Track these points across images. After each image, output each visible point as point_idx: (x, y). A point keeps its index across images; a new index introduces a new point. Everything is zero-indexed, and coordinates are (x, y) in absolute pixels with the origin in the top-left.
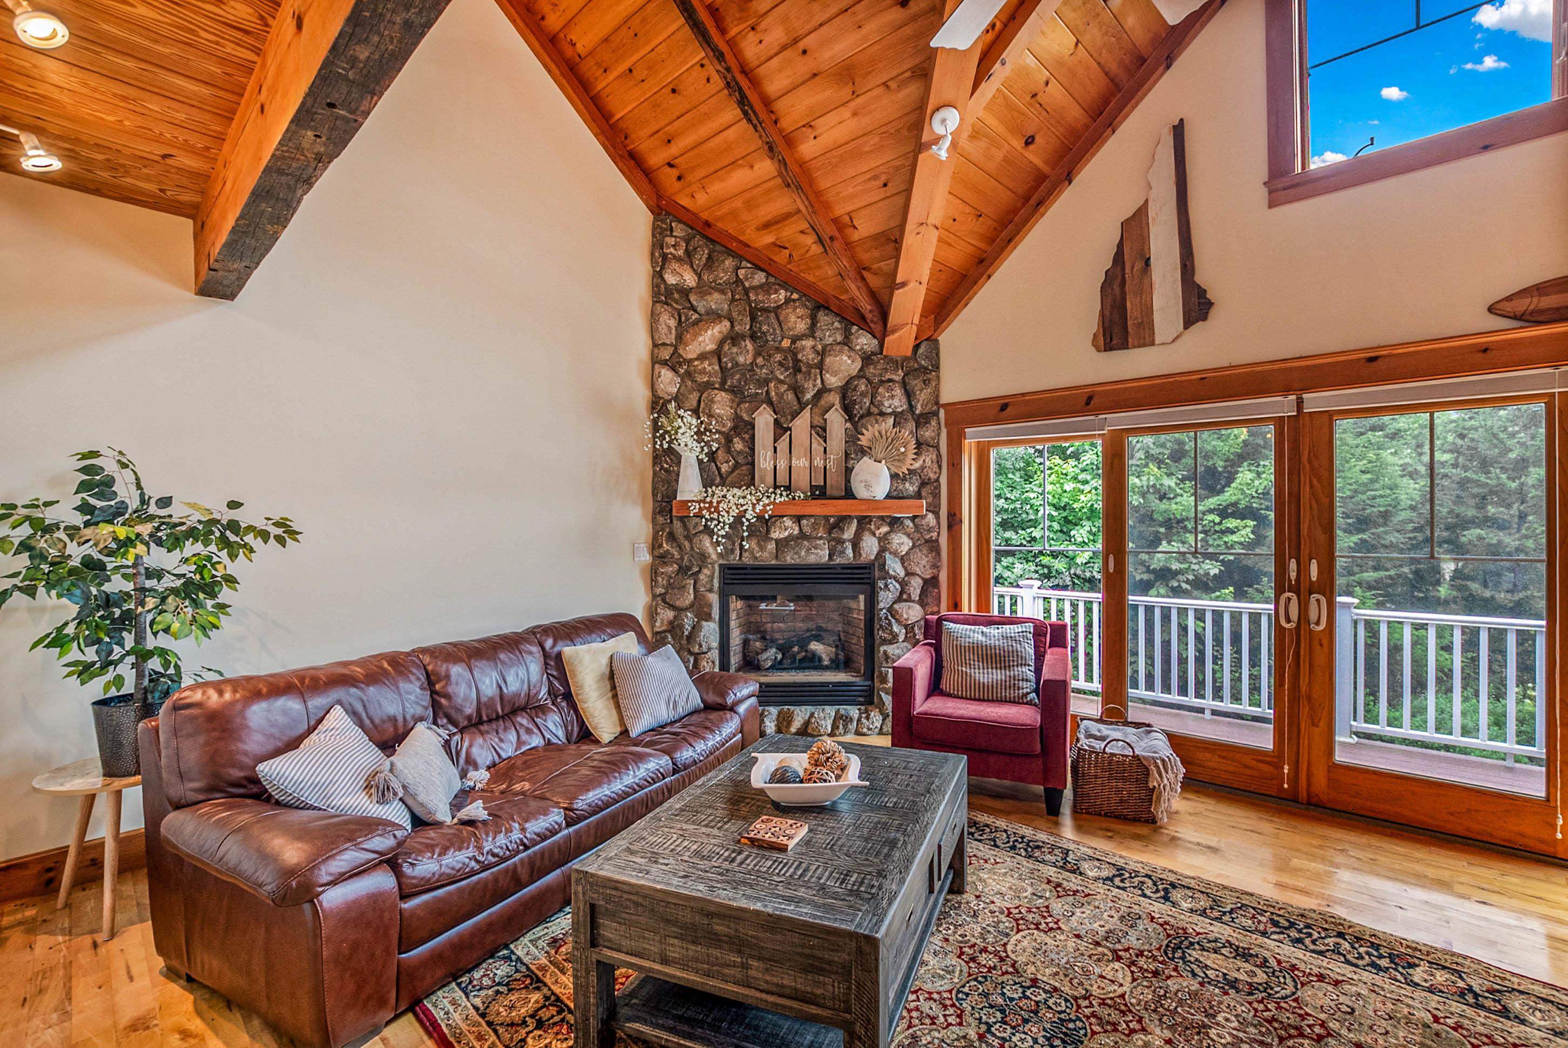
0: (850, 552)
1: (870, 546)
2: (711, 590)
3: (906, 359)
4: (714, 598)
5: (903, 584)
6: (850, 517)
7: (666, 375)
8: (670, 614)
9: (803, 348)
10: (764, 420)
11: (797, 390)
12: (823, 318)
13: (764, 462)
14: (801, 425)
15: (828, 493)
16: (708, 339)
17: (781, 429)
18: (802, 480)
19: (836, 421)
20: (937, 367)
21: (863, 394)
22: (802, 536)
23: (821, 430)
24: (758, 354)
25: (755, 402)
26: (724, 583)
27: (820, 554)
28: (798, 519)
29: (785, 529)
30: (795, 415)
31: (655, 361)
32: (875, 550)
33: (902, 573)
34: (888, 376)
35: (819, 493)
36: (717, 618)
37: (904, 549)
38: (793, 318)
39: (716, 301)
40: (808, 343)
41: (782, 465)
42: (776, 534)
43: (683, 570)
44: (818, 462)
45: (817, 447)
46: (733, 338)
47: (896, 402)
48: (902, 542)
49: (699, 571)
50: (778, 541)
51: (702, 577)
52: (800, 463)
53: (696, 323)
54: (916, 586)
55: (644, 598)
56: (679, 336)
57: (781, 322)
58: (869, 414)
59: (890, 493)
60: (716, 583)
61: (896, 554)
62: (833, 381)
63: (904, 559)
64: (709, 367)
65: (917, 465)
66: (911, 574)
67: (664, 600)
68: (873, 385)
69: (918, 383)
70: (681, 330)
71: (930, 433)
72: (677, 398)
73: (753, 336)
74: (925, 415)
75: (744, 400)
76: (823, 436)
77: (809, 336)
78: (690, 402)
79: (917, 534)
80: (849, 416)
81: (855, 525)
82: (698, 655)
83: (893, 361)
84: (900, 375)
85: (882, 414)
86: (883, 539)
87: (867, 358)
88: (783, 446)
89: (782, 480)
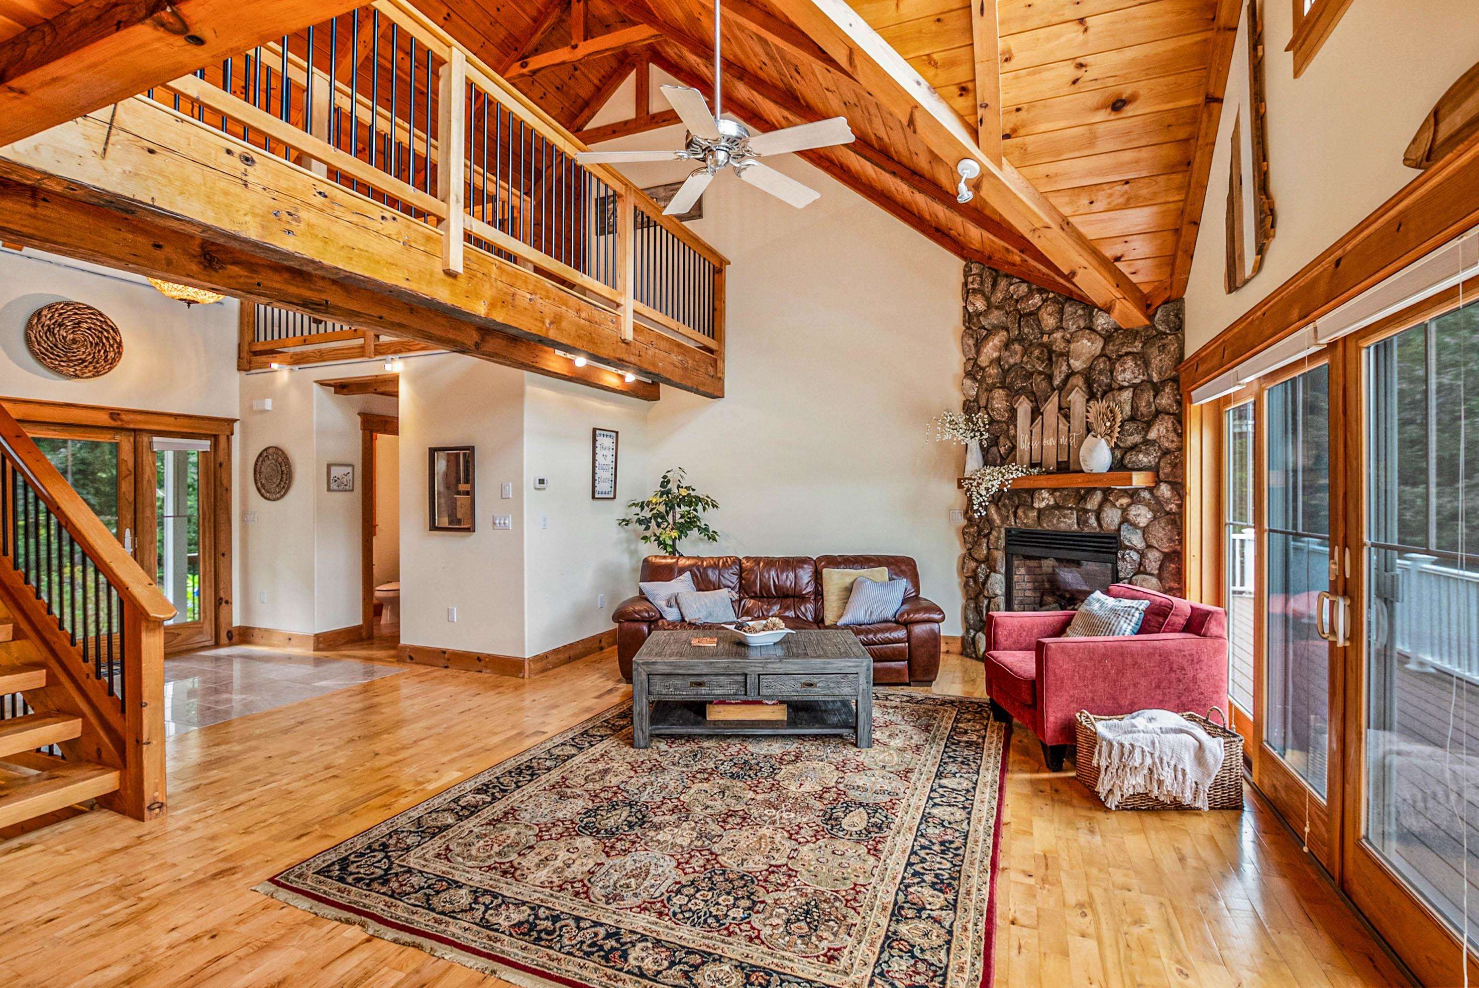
0: (1093, 521)
1: (1112, 517)
2: (997, 549)
3: (1146, 328)
4: (999, 555)
5: (1142, 555)
6: (1095, 489)
7: (968, 382)
8: (973, 564)
9: (1056, 339)
10: (1023, 408)
11: (1050, 377)
12: (1068, 309)
13: (1023, 444)
14: (1051, 407)
15: (1071, 467)
16: (990, 350)
17: (1036, 413)
18: (1051, 457)
19: (1077, 398)
21: (1101, 372)
22: (1057, 507)
23: (1065, 412)
24: (1025, 352)
25: (1018, 393)
26: (1008, 543)
27: (1069, 522)
28: (1052, 491)
29: (1044, 500)
30: (1047, 398)
31: (969, 374)
32: (1117, 521)
33: (1140, 545)
34: (1124, 350)
35: (1063, 468)
36: (1003, 570)
37: (1143, 522)
38: (1045, 316)
39: (996, 317)
40: (1058, 335)
41: (1036, 445)
42: (1036, 505)
43: (979, 532)
44: (1063, 440)
45: (1063, 427)
46: (1007, 346)
47: (1128, 375)
48: (1142, 515)
49: (990, 533)
50: (1040, 510)
51: (991, 537)
52: (1050, 442)
53: (986, 336)
54: (1154, 557)
55: (958, 550)
56: (978, 352)
57: (1039, 322)
58: (1110, 389)
59: (1119, 466)
60: (1002, 543)
61: (1135, 526)
62: (1077, 365)
63: (1145, 530)
64: (993, 371)
65: (1152, 435)
66: (1149, 546)
67: (970, 554)
68: (1113, 361)
69: (1154, 351)
70: (979, 345)
71: (1166, 400)
72: (976, 400)
73: (1020, 339)
74: (1163, 383)
75: (1013, 394)
76: (1067, 417)
77: (1059, 328)
78: (983, 402)
79: (1157, 507)
80: (1091, 396)
81: (1098, 496)
82: (990, 599)
83: (1132, 334)
84: (1138, 346)
85: (1121, 388)
86: (1125, 510)
87: (1108, 337)
88: (1037, 429)
89: (1036, 459)
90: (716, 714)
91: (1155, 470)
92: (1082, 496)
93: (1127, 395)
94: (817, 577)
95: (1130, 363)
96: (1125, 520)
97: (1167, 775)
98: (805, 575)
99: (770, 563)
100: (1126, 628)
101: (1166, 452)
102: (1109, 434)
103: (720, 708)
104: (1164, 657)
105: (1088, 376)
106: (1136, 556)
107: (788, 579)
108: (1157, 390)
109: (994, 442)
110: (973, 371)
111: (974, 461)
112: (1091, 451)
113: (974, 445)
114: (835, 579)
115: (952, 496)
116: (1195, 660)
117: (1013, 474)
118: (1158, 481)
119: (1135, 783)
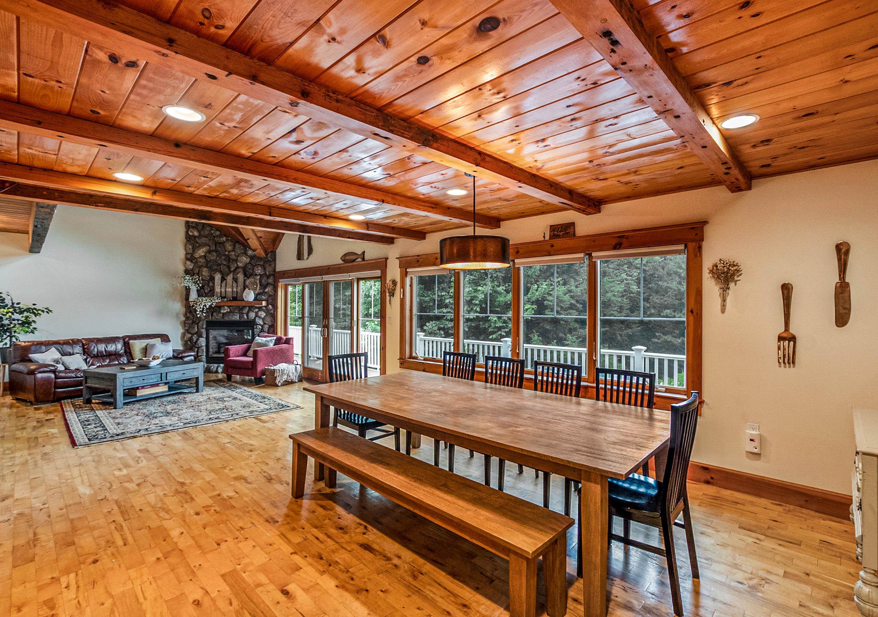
0: (245, 317)
1: (252, 315)
2: (202, 328)
3: (265, 258)
4: (204, 331)
5: (262, 326)
6: (246, 306)
7: (188, 263)
8: (190, 335)
9: (231, 255)
10: (218, 277)
11: (229, 267)
12: (237, 246)
13: (218, 289)
14: (230, 278)
15: (238, 298)
16: (201, 252)
17: (223, 279)
18: (230, 295)
19: (241, 277)
20: (275, 260)
21: (250, 269)
22: (231, 312)
23: (235, 280)
24: (217, 256)
25: (216, 271)
26: (207, 326)
27: (237, 317)
28: (229, 307)
29: (226, 310)
30: (228, 275)
31: (187, 259)
32: (254, 316)
33: (262, 323)
34: (258, 263)
35: (235, 299)
36: (205, 336)
37: (263, 316)
38: (228, 245)
39: (204, 240)
40: (233, 253)
41: (223, 290)
42: (222, 311)
43: (193, 322)
44: (235, 289)
45: (235, 284)
46: (209, 252)
47: (259, 271)
48: (262, 314)
49: (199, 322)
50: (223, 314)
51: (199, 324)
52: (229, 290)
53: (199, 247)
54: (266, 327)
55: (181, 331)
56: (194, 251)
57: (224, 247)
58: (253, 275)
59: (256, 299)
60: (205, 326)
61: (260, 317)
62: (240, 264)
63: (263, 319)
64: (202, 260)
65: (266, 290)
66: (265, 324)
67: (187, 331)
68: (254, 266)
69: (267, 266)
70: (194, 249)
71: (271, 280)
72: (192, 270)
73: (216, 251)
74: (270, 275)
75: (212, 270)
76: (236, 282)
77: (233, 250)
78: (196, 271)
79: (267, 311)
80: (245, 275)
81: (247, 309)
82: (198, 348)
83: (260, 259)
84: (262, 263)
85: (256, 275)
86: (256, 313)
87: (252, 258)
88: (224, 284)
89: (223, 295)
91: (267, 300)
92: (241, 309)
93: (258, 277)
94: (127, 345)
95: (260, 268)
96: (257, 316)
97: (291, 374)
98: (119, 346)
99: (99, 341)
100: (271, 345)
101: (270, 296)
102: (254, 290)
103: (141, 391)
104: (281, 350)
105: (244, 269)
106: (260, 327)
107: (111, 348)
108: (268, 277)
109: (202, 288)
110: (190, 257)
111: (193, 296)
112: (247, 294)
113: (194, 289)
114: (137, 346)
115: (178, 307)
116: (288, 350)
117: (217, 301)
118: (268, 304)
119: (285, 377)
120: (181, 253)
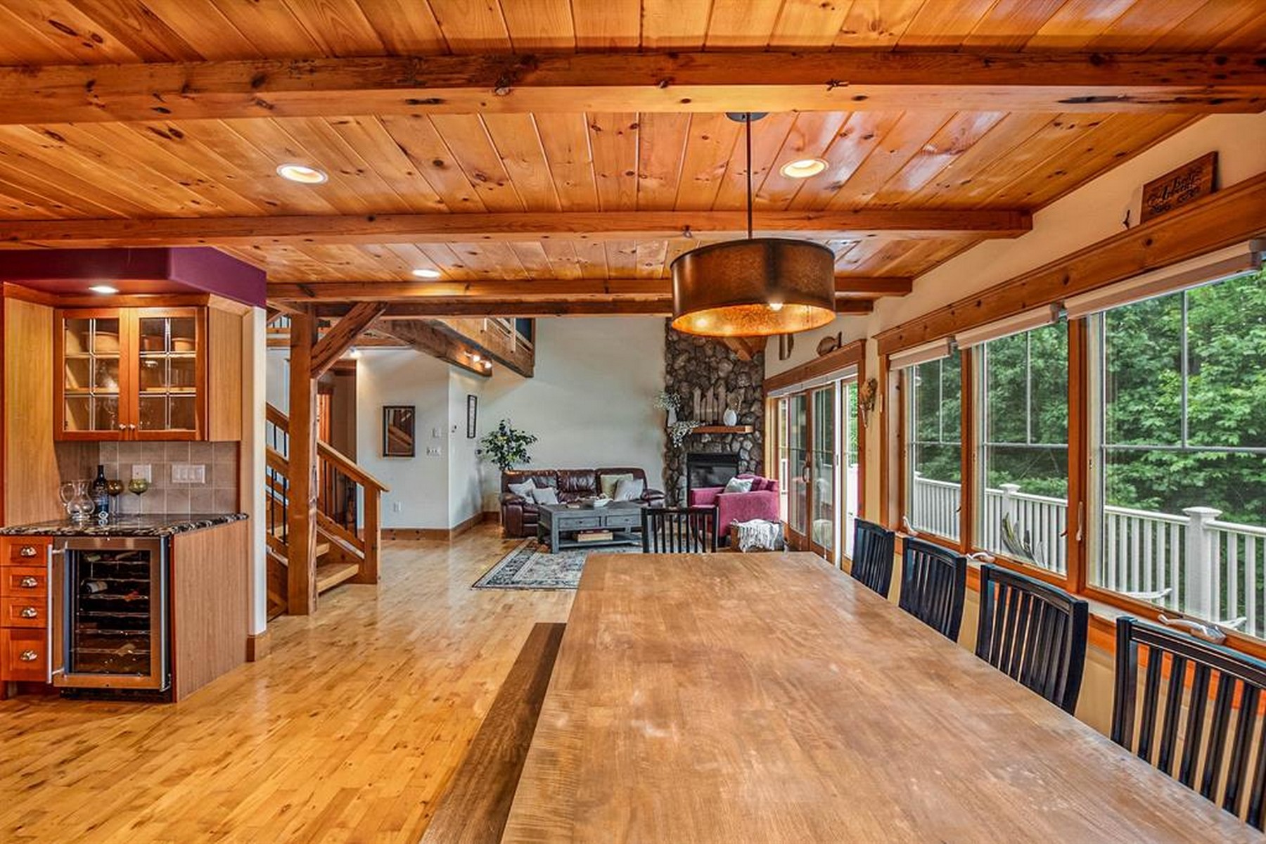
0: (728, 448)
1: (736, 446)
2: (683, 463)
3: (750, 362)
4: (684, 467)
5: (748, 462)
6: (729, 434)
7: (668, 377)
8: (670, 472)
10: (697, 393)
11: (709, 379)
12: (718, 348)
13: (697, 411)
14: (710, 394)
15: (719, 423)
16: (680, 362)
17: (703, 396)
18: (710, 418)
19: (722, 390)
20: (763, 363)
21: (732, 379)
22: (712, 441)
23: (716, 396)
24: (697, 365)
25: (695, 385)
26: (689, 460)
27: (718, 449)
28: (710, 434)
29: (706, 438)
30: (708, 389)
31: (668, 372)
32: (738, 448)
33: (748, 458)
34: (741, 370)
35: (716, 423)
36: (686, 474)
37: (749, 448)
38: (708, 349)
39: (683, 346)
40: (713, 359)
41: (703, 411)
42: (703, 441)
43: (674, 456)
44: (716, 410)
45: (716, 403)
46: (689, 360)
48: (748, 445)
49: (679, 456)
50: (704, 444)
51: (680, 458)
52: (709, 410)
53: (678, 355)
54: (753, 464)
55: (662, 465)
56: (674, 362)
57: (704, 351)
58: (736, 387)
59: (739, 423)
60: (685, 460)
61: (745, 450)
62: (722, 374)
63: (749, 452)
64: (681, 372)
65: (753, 410)
66: (751, 459)
67: (668, 467)
68: (737, 375)
69: (753, 373)
70: (674, 358)
71: (757, 395)
72: (673, 386)
73: (695, 358)
74: (757, 387)
75: (692, 385)
76: (717, 399)
77: (714, 355)
78: (676, 388)
79: (754, 441)
80: (728, 390)
81: (731, 436)
82: (679, 489)
83: (745, 363)
84: (746, 370)
85: (740, 388)
86: (741, 443)
87: (735, 363)
88: (703, 404)
89: (703, 418)
90: (582, 538)
91: (753, 425)
92: (723, 436)
93: (743, 391)
94: (598, 480)
95: (744, 378)
96: (741, 447)
97: (761, 537)
98: (591, 480)
99: (573, 473)
100: (746, 490)
101: (758, 417)
102: (736, 409)
103: (584, 536)
104: (758, 499)
105: (726, 380)
106: (746, 463)
107: (583, 482)
108: (754, 390)
109: (682, 408)
110: (670, 371)
111: (672, 419)
112: (728, 416)
113: (672, 411)
114: (608, 480)
115: (658, 435)
116: (769, 501)
117: (694, 425)
118: (755, 430)
119: (752, 541)
120: (660, 364)
